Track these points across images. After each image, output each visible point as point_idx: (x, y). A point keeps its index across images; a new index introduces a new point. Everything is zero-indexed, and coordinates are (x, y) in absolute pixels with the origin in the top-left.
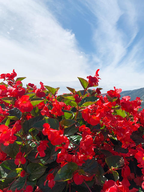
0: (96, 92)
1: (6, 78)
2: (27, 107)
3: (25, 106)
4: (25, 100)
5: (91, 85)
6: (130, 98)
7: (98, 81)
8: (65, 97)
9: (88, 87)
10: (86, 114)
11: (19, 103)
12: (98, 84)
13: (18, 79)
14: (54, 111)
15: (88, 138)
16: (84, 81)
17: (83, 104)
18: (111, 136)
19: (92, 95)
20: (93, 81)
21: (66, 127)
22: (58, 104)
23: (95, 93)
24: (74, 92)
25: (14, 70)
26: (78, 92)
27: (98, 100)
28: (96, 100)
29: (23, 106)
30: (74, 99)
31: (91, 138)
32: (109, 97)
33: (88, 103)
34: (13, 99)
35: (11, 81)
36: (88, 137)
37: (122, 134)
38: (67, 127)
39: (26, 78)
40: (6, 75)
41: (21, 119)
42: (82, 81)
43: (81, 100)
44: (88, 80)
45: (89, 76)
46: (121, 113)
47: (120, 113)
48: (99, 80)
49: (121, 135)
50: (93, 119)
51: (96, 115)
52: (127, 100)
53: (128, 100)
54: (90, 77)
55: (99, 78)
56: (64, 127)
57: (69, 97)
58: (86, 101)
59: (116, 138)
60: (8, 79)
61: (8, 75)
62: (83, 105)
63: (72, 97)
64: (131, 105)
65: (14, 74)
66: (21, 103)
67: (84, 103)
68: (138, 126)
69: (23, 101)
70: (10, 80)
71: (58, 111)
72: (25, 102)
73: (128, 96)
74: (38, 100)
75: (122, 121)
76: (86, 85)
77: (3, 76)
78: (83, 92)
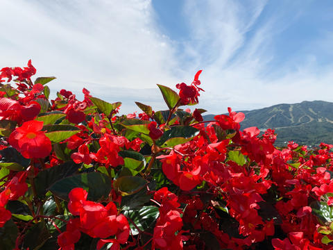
0: (192, 117)
1: (14, 77)
2: (37, 146)
3: (33, 143)
4: (33, 130)
5: (183, 101)
6: (258, 132)
7: (199, 95)
8: (127, 127)
9: (177, 105)
10: (170, 165)
11: (19, 137)
12: (198, 102)
13: (39, 79)
14: (101, 156)
15: (172, 218)
16: (171, 93)
17: (166, 143)
18: (217, 203)
19: (184, 122)
20: (189, 93)
21: (124, 194)
22: (110, 141)
23: (190, 119)
24: (150, 113)
25: (30, 62)
26: (158, 113)
27: (197, 133)
28: (193, 134)
29: (27, 144)
30: (148, 132)
31: (178, 218)
32: (219, 128)
33: (177, 141)
34: (9, 124)
35: (25, 83)
36: (172, 214)
37: (242, 208)
38: (126, 194)
39: (54, 78)
40: (14, 71)
41: (28, 169)
42: (166, 93)
43: (161, 135)
44: (178, 91)
45: (180, 83)
46: (237, 156)
47: (235, 157)
48: (200, 92)
49: (240, 209)
50: (185, 177)
51: (191, 169)
52: (252, 136)
53: (254, 136)
54: (182, 87)
55: (199, 89)
56: (120, 193)
57: (136, 126)
58: (173, 136)
59: (226, 208)
60: (18, 79)
61: (17, 71)
62: (166, 145)
63: (142, 126)
64: (261, 148)
65: (31, 70)
66: (21, 138)
67: (169, 141)
68: (268, 184)
69: (29, 131)
70: (22, 81)
71: (111, 155)
72: (31, 135)
73: (255, 128)
74: (66, 130)
75: (239, 175)
76: (173, 102)
77: (7, 72)
78: (168, 115)
